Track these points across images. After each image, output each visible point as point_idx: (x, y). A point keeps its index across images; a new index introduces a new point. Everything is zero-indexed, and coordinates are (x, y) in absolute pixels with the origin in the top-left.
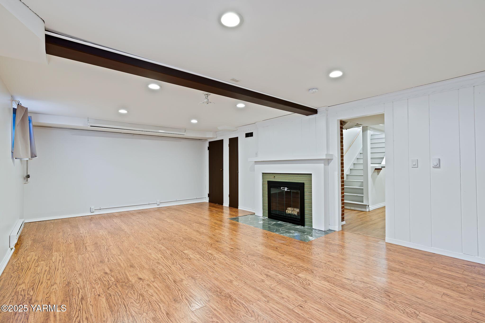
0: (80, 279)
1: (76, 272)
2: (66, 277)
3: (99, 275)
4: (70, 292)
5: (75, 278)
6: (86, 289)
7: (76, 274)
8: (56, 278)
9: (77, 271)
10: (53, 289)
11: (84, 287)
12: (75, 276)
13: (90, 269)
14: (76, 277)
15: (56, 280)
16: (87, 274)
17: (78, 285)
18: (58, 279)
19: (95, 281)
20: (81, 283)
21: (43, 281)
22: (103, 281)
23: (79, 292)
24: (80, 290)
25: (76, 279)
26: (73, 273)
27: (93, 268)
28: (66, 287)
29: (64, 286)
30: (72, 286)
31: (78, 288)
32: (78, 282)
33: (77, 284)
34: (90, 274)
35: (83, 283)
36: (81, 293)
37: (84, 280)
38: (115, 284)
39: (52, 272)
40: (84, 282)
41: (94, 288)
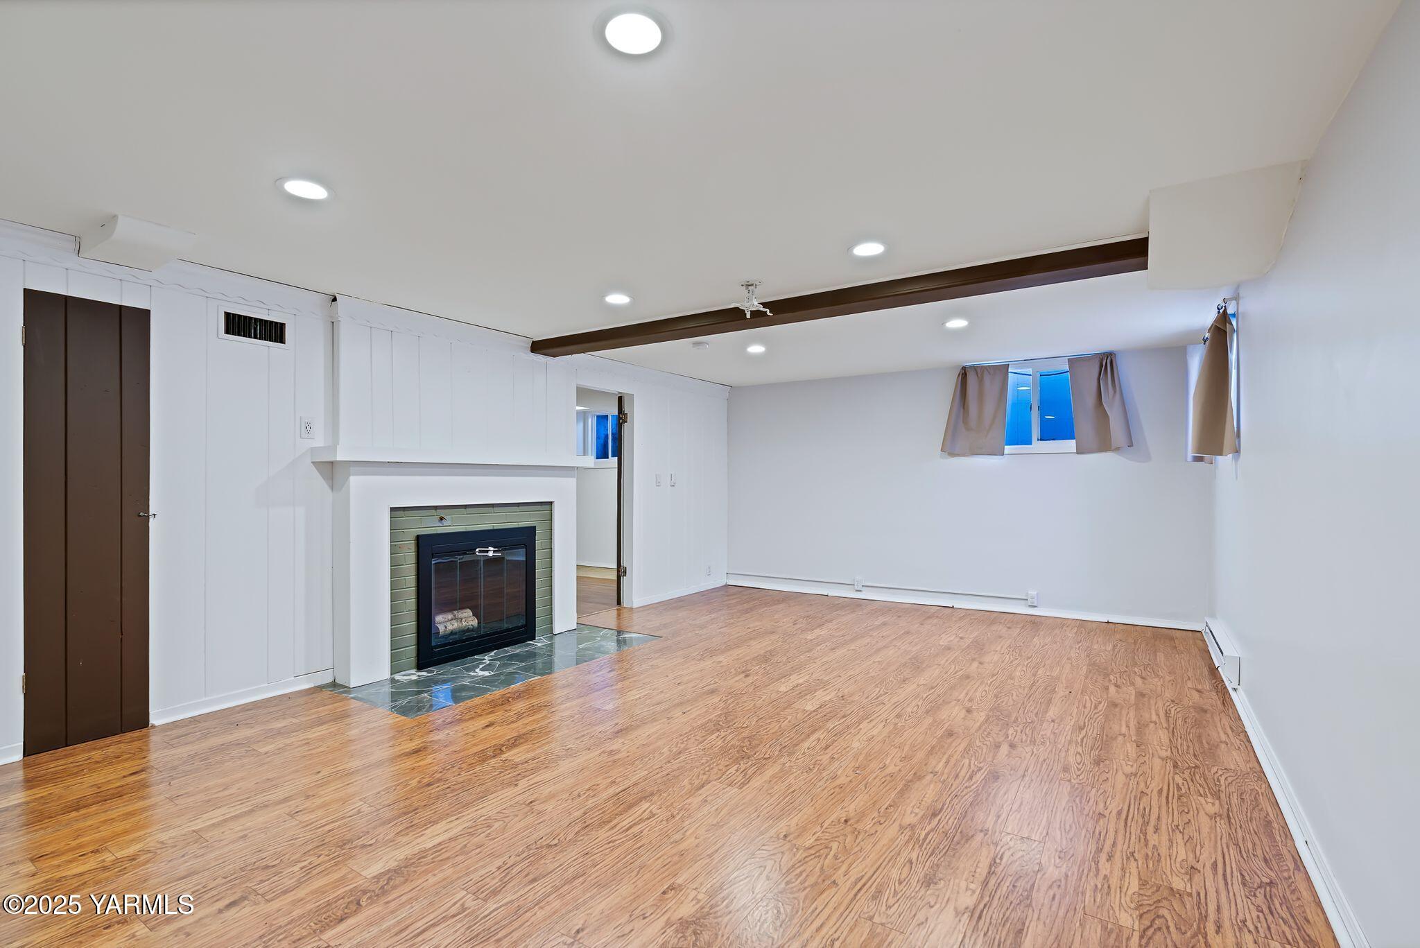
0: (1071, 759)
1: (1072, 780)
2: (1101, 780)
3: (1028, 749)
4: (1099, 746)
5: (1080, 767)
6: (1068, 738)
7: (1075, 777)
8: (1125, 790)
9: (1069, 781)
10: (1132, 766)
11: (1070, 742)
12: (1079, 773)
13: (1037, 773)
14: (1079, 770)
15: (1124, 784)
16: (1051, 763)
17: (1080, 750)
18: (1121, 786)
19: (1043, 743)
20: (1072, 751)
21: (1159, 797)
22: (1030, 736)
23: (1082, 739)
24: (1079, 741)
25: (1079, 764)
26: (1080, 780)
27: (1029, 771)
28: (1104, 758)
29: (1107, 762)
30: (1092, 754)
31: (1082, 745)
32: (1078, 756)
33: (1081, 752)
34: (1045, 760)
35: (1068, 749)
36: (1081, 736)
37: (1063, 754)
38: (1015, 722)
39: (1136, 813)
40: (1067, 751)
41: (1055, 733)
